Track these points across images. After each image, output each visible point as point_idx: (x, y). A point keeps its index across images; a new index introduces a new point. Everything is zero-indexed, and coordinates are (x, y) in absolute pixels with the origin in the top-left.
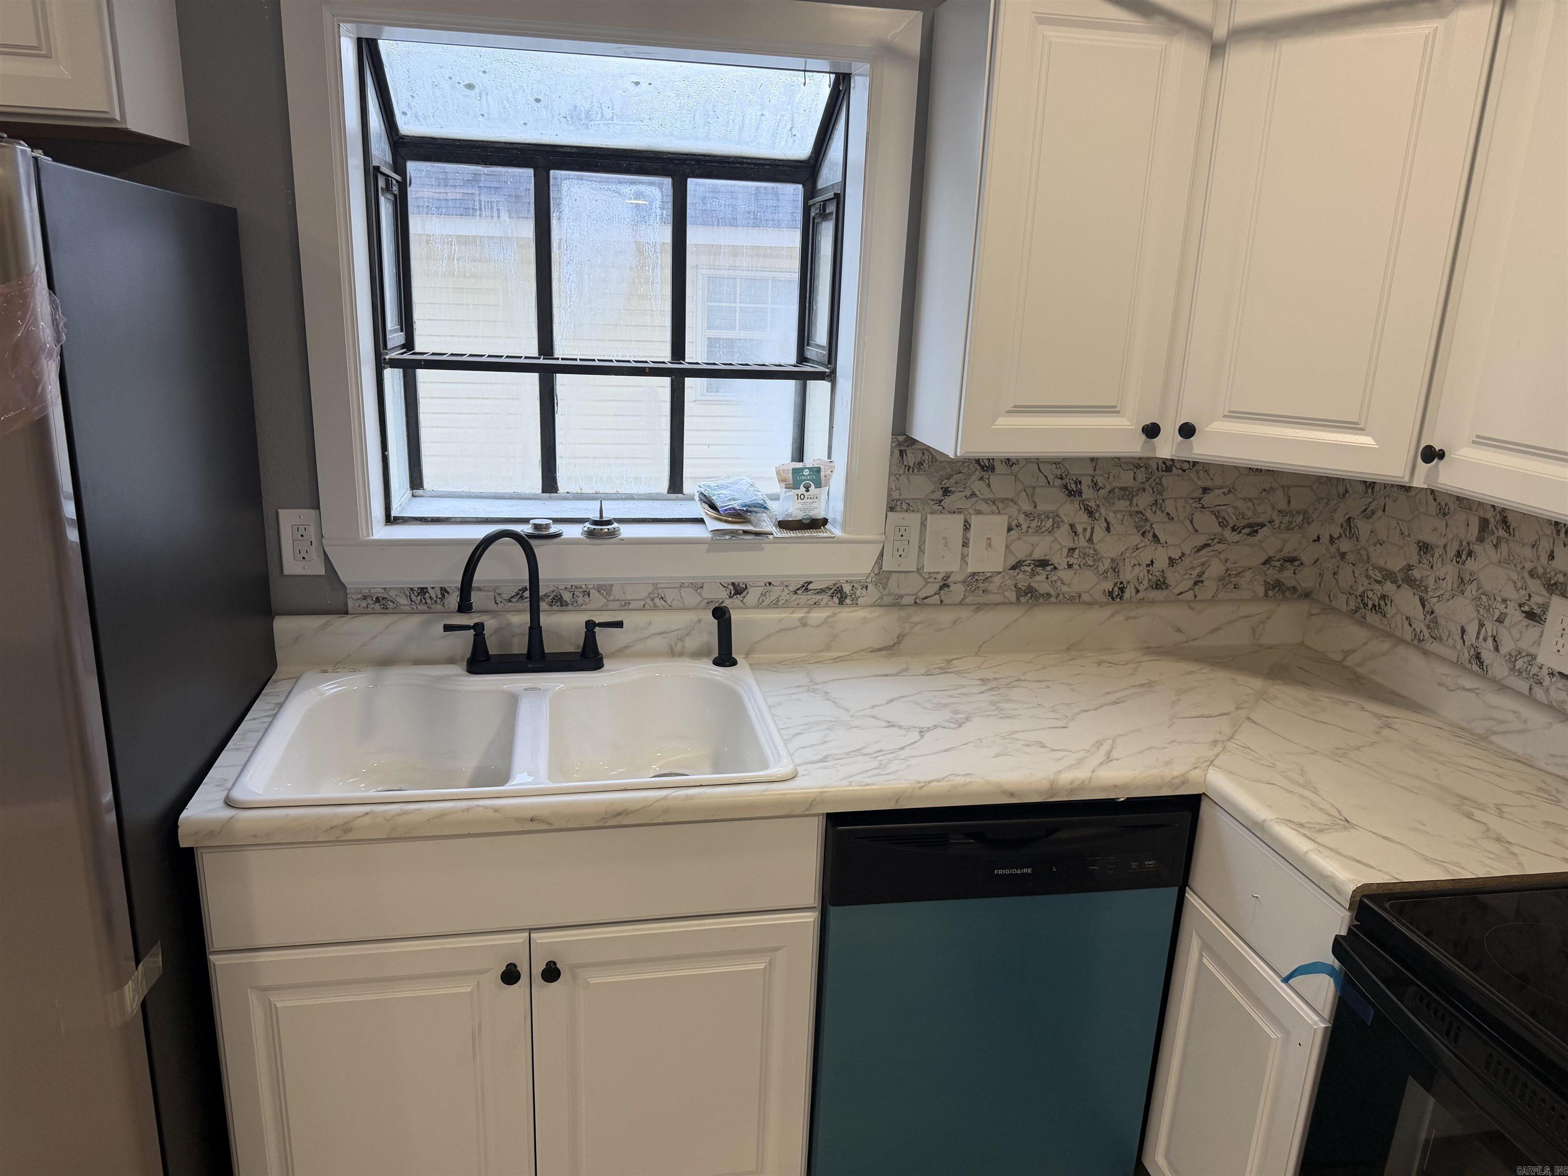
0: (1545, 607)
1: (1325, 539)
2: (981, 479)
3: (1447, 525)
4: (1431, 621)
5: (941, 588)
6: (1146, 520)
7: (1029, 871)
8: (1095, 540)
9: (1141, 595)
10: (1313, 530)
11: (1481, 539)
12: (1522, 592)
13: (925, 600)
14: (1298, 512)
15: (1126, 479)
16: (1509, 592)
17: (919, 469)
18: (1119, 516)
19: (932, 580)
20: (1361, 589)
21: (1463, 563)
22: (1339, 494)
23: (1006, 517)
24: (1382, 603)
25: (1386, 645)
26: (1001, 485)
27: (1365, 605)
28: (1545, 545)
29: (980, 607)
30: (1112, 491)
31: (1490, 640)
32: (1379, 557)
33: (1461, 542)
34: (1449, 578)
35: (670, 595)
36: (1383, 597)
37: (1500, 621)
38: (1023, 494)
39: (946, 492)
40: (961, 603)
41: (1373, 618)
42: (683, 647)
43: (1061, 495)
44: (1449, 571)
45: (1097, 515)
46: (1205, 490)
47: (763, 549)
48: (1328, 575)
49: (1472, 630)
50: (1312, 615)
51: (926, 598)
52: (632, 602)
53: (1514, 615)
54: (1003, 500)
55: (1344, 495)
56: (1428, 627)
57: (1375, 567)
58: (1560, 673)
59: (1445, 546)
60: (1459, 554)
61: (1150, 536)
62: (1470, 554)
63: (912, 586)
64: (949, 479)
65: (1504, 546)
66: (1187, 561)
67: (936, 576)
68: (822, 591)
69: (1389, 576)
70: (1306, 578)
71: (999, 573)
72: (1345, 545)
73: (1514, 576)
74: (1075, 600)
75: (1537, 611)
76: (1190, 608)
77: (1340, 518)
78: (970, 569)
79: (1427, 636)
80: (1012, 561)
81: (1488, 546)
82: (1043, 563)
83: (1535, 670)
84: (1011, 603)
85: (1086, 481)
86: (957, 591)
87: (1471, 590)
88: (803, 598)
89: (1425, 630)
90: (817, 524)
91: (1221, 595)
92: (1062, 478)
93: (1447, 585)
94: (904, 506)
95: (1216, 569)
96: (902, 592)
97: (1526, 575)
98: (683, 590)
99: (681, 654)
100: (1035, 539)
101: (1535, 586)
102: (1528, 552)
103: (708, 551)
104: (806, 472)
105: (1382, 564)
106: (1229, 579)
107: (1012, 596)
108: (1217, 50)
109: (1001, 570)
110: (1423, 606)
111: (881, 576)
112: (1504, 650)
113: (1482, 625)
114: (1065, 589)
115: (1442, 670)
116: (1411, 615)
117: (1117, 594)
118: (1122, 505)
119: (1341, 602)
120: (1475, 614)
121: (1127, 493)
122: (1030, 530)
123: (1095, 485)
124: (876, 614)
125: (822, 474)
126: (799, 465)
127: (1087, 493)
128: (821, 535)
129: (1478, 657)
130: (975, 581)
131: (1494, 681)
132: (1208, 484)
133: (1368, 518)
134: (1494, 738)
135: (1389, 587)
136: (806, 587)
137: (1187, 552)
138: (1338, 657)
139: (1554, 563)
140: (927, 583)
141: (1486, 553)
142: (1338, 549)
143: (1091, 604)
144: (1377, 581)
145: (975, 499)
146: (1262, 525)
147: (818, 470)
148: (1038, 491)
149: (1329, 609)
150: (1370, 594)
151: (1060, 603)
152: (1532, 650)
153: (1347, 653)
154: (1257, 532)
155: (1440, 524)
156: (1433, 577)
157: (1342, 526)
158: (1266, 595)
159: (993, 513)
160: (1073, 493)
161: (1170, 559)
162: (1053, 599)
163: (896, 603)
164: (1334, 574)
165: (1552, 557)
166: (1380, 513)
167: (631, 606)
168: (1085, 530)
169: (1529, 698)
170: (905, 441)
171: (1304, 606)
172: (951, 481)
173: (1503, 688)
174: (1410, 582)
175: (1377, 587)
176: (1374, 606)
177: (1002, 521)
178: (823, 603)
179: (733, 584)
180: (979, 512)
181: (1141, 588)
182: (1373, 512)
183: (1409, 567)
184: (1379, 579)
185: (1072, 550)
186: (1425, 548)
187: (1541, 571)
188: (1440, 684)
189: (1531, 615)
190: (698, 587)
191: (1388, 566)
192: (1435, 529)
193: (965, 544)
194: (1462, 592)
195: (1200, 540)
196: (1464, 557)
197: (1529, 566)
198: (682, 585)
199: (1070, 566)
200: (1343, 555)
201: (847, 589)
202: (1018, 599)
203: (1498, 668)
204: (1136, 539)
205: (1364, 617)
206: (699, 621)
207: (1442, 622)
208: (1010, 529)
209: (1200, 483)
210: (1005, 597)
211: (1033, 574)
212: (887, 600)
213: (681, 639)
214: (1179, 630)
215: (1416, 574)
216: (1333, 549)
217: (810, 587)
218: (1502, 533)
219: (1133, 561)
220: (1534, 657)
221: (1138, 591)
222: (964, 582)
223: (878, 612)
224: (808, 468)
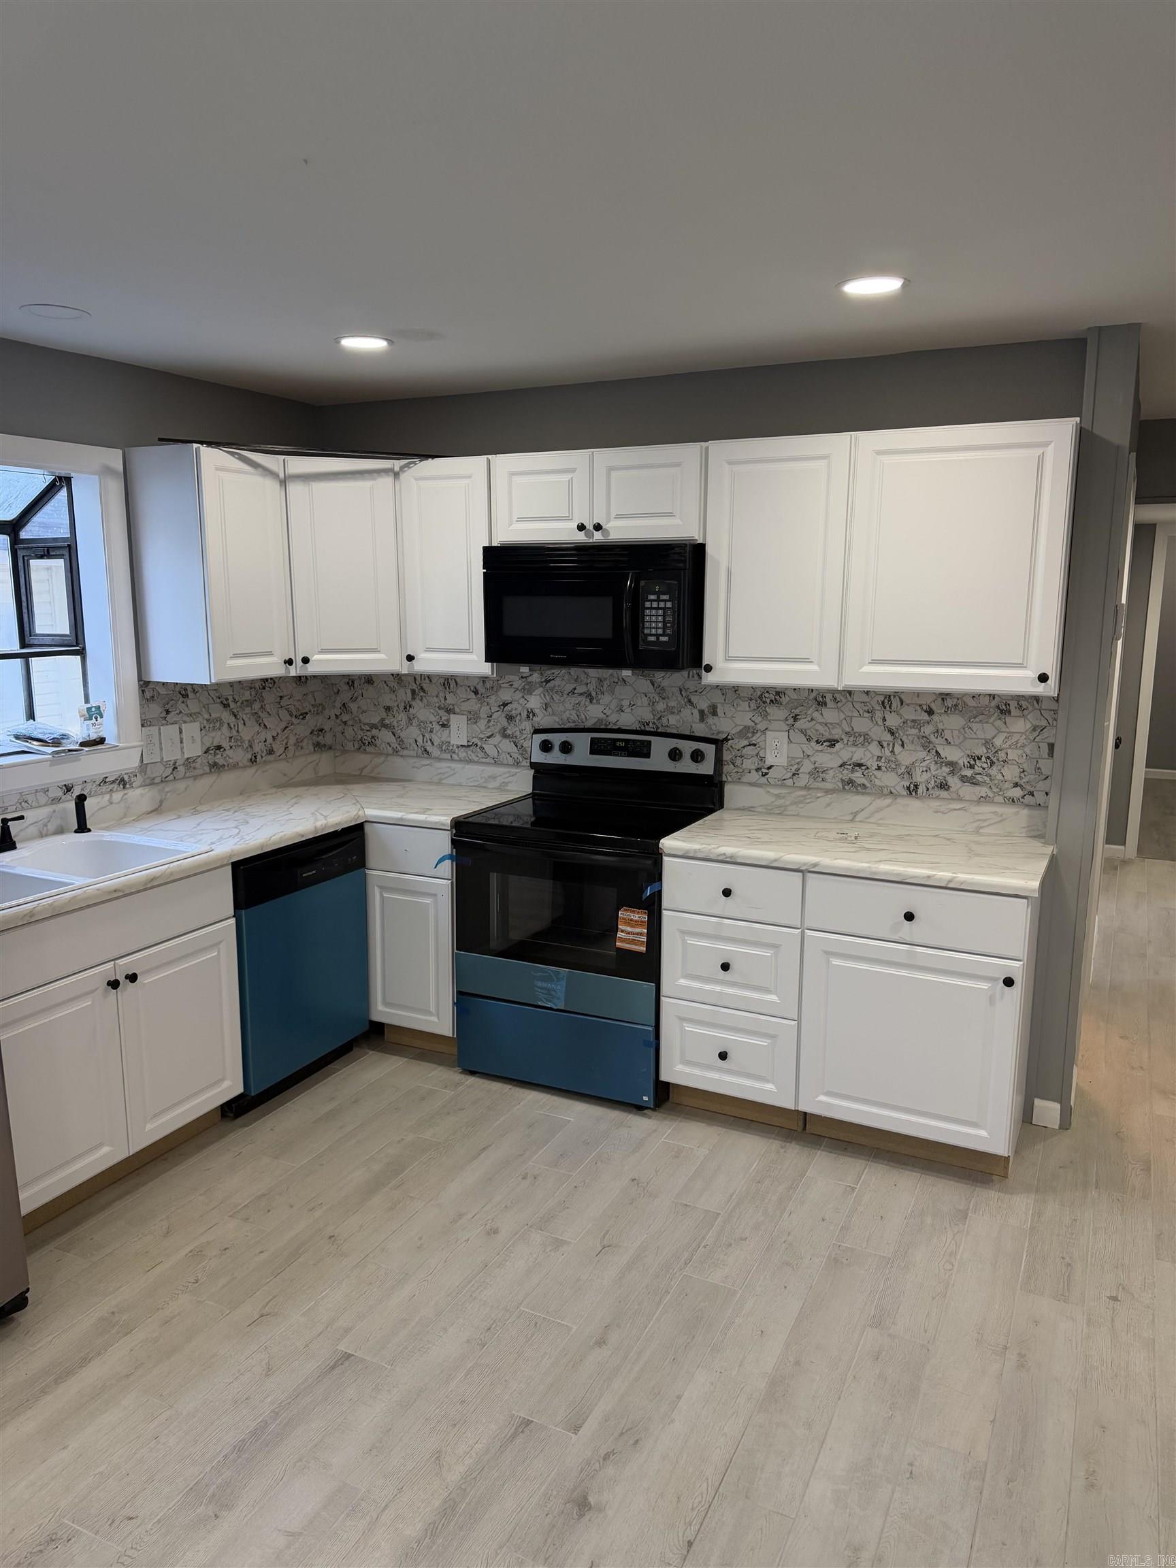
0: (448, 721)
1: (333, 717)
2: (183, 702)
3: (396, 696)
4: (400, 741)
5: (173, 770)
6: (260, 717)
7: (314, 872)
8: (240, 730)
9: (264, 759)
10: (327, 713)
11: (413, 699)
12: (438, 717)
13: (167, 779)
14: (320, 705)
15: (247, 695)
16: (432, 718)
17: (153, 700)
18: (248, 716)
19: (168, 766)
20: (360, 737)
21: (409, 711)
22: (335, 693)
23: (198, 723)
24: (373, 740)
25: (382, 758)
26: (193, 705)
27: (364, 744)
28: (442, 695)
29: (195, 778)
30: (242, 703)
31: (429, 741)
32: (365, 718)
33: (405, 702)
34: (403, 720)
35: (30, 799)
36: (373, 737)
37: (431, 732)
38: (203, 709)
39: (168, 712)
40: (184, 778)
41: (369, 749)
42: (47, 830)
43: (221, 707)
44: (402, 716)
45: (238, 717)
46: (281, 697)
47: (80, 760)
48: (339, 735)
49: (420, 740)
50: (336, 757)
51: (167, 777)
52: (9, 808)
53: (437, 727)
54: (195, 714)
55: (338, 693)
56: (399, 744)
57: (364, 724)
58: (461, 746)
59: (398, 706)
60: (405, 708)
61: (262, 725)
62: (410, 706)
63: (159, 771)
64: (167, 704)
65: (424, 699)
66: (279, 736)
67: (169, 763)
68: (113, 782)
69: (373, 726)
70: (328, 739)
71: (200, 756)
72: (345, 717)
73: (432, 711)
74: (235, 766)
75: (446, 723)
76: (287, 762)
77: (338, 704)
78: (186, 756)
79: (400, 749)
80: (205, 749)
81: (418, 701)
82: (219, 748)
83: (451, 748)
84: (207, 773)
85: (230, 699)
86: (181, 769)
87: (415, 722)
88: (104, 788)
89: (398, 746)
90: (101, 741)
91: (297, 754)
92: (219, 698)
93: (403, 723)
94: (148, 723)
95: (292, 740)
96: (154, 775)
97: (437, 709)
98: (38, 794)
99: (47, 835)
100: (213, 734)
101: (442, 713)
102: (435, 700)
103: (51, 765)
104: (93, 709)
105: (368, 722)
106: (299, 744)
107: (207, 769)
108: (283, 483)
109: (200, 754)
110: (394, 735)
111: (143, 767)
112: (436, 744)
113: (424, 736)
114: (231, 761)
115: (412, 761)
116: (389, 742)
117: (253, 761)
118: (248, 710)
119: (350, 746)
120: (419, 732)
121: (249, 703)
122: (211, 729)
123: (235, 701)
124: (147, 790)
125: (101, 709)
126: (89, 706)
127: (232, 705)
128: (103, 747)
129: (426, 750)
130: (189, 762)
131: (435, 758)
132: (281, 694)
133: (355, 701)
134: (443, 782)
135: (374, 732)
136: (104, 781)
137: (279, 732)
138: (357, 773)
139: (447, 701)
140: (166, 768)
141: (417, 704)
142: (341, 720)
143: (245, 767)
144: (367, 731)
145: (181, 715)
146: (307, 713)
147: (98, 708)
148: (210, 706)
149: (344, 752)
150: (365, 738)
151: (229, 769)
152: (448, 740)
153: (362, 770)
154: (305, 717)
155: (393, 696)
156: (395, 722)
157: (341, 708)
158: (315, 750)
159: (191, 721)
160: (226, 706)
161: (273, 737)
162: (226, 768)
163: (151, 783)
164: (342, 733)
165: (445, 699)
166: (361, 697)
167: (8, 811)
168: (234, 726)
169: (452, 759)
170: (144, 684)
171: (331, 753)
172: (170, 705)
173: (439, 759)
174: (385, 726)
175: (368, 733)
176: (369, 743)
177: (197, 725)
178: (114, 790)
179: (65, 785)
180: (185, 722)
181: (263, 755)
182: (357, 698)
183: (383, 720)
184: (368, 729)
185: (231, 738)
186: (388, 709)
187: (443, 706)
188: (413, 767)
189: (443, 726)
190: (46, 791)
191: (372, 722)
192: (391, 699)
193: (181, 742)
194: (411, 724)
195: (283, 725)
196: (408, 708)
197: (437, 705)
198: (37, 791)
199: (231, 747)
200: (345, 723)
201: (126, 778)
202: (210, 770)
203: (435, 751)
204: (257, 728)
205: (365, 750)
206: (54, 811)
207: (405, 740)
208: (201, 730)
209: (278, 694)
210: (204, 770)
211: (215, 754)
212: (148, 781)
213: (46, 825)
214: (285, 775)
215: (387, 722)
216: (338, 721)
217: (107, 780)
218: (422, 694)
219: (258, 741)
220: (449, 743)
221: (262, 757)
222: (184, 764)
223: (147, 789)
224: (95, 707)
